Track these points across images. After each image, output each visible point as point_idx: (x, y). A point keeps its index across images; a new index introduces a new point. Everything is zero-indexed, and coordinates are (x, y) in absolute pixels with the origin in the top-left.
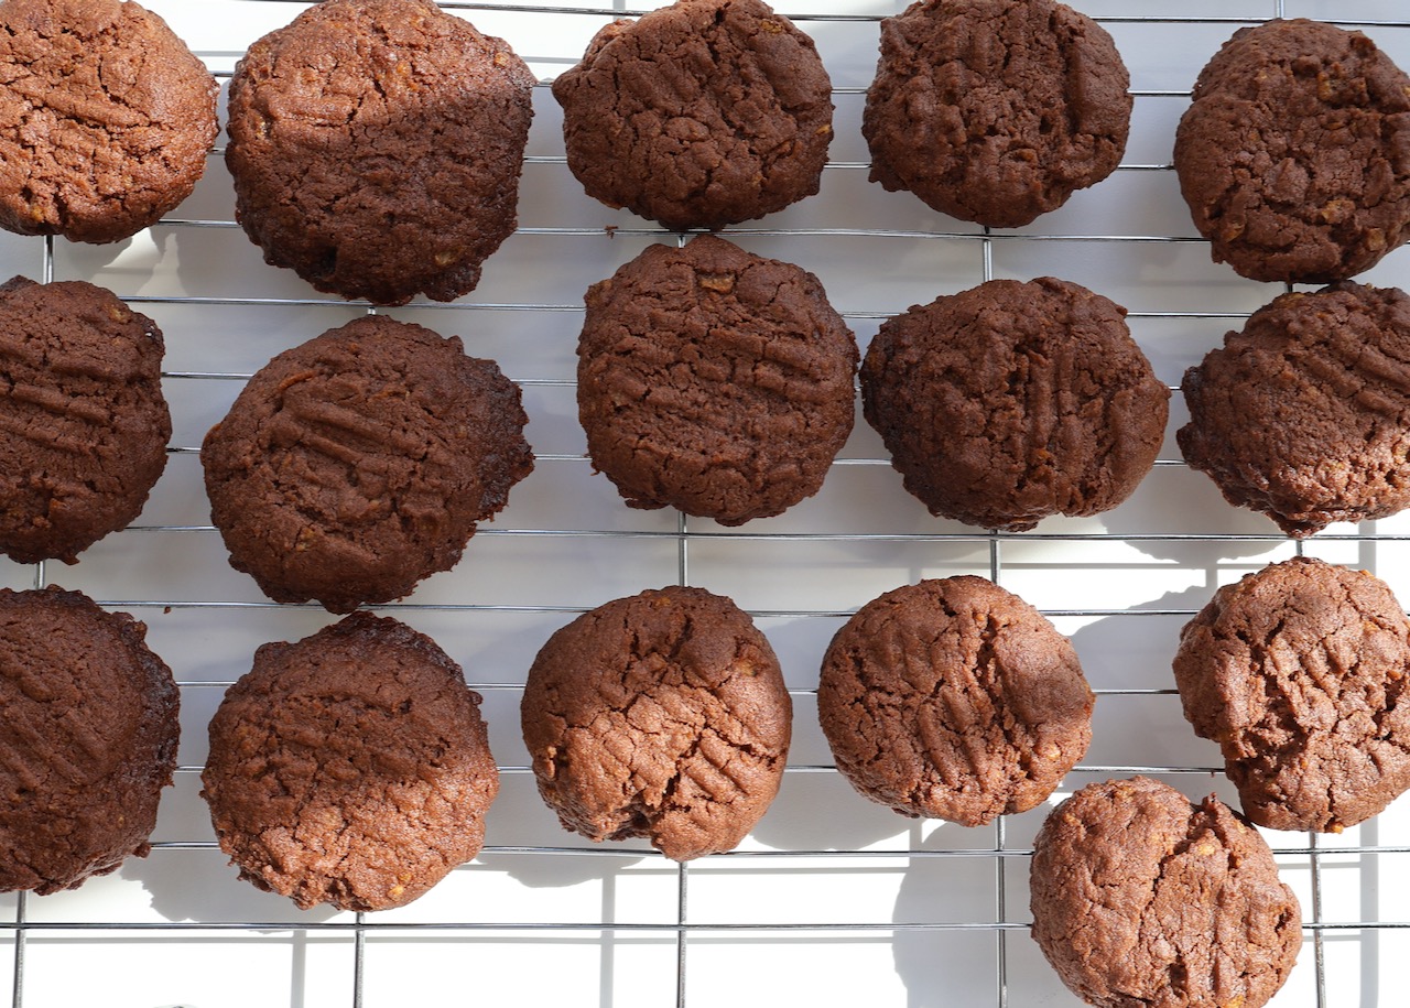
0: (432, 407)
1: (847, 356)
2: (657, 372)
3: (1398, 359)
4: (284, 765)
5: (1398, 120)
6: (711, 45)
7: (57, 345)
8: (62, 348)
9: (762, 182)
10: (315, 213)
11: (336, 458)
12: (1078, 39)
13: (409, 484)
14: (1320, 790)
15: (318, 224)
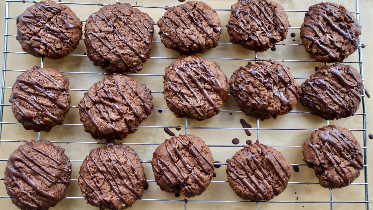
0: (131, 95)
1: (225, 81)
2: (182, 86)
3: (350, 81)
4: (98, 176)
5: (351, 25)
6: (193, 13)
7: (46, 82)
8: (47, 83)
9: (205, 44)
10: (105, 54)
11: (110, 106)
12: (276, 8)
13: (126, 112)
14: (338, 179)
15: (106, 56)
